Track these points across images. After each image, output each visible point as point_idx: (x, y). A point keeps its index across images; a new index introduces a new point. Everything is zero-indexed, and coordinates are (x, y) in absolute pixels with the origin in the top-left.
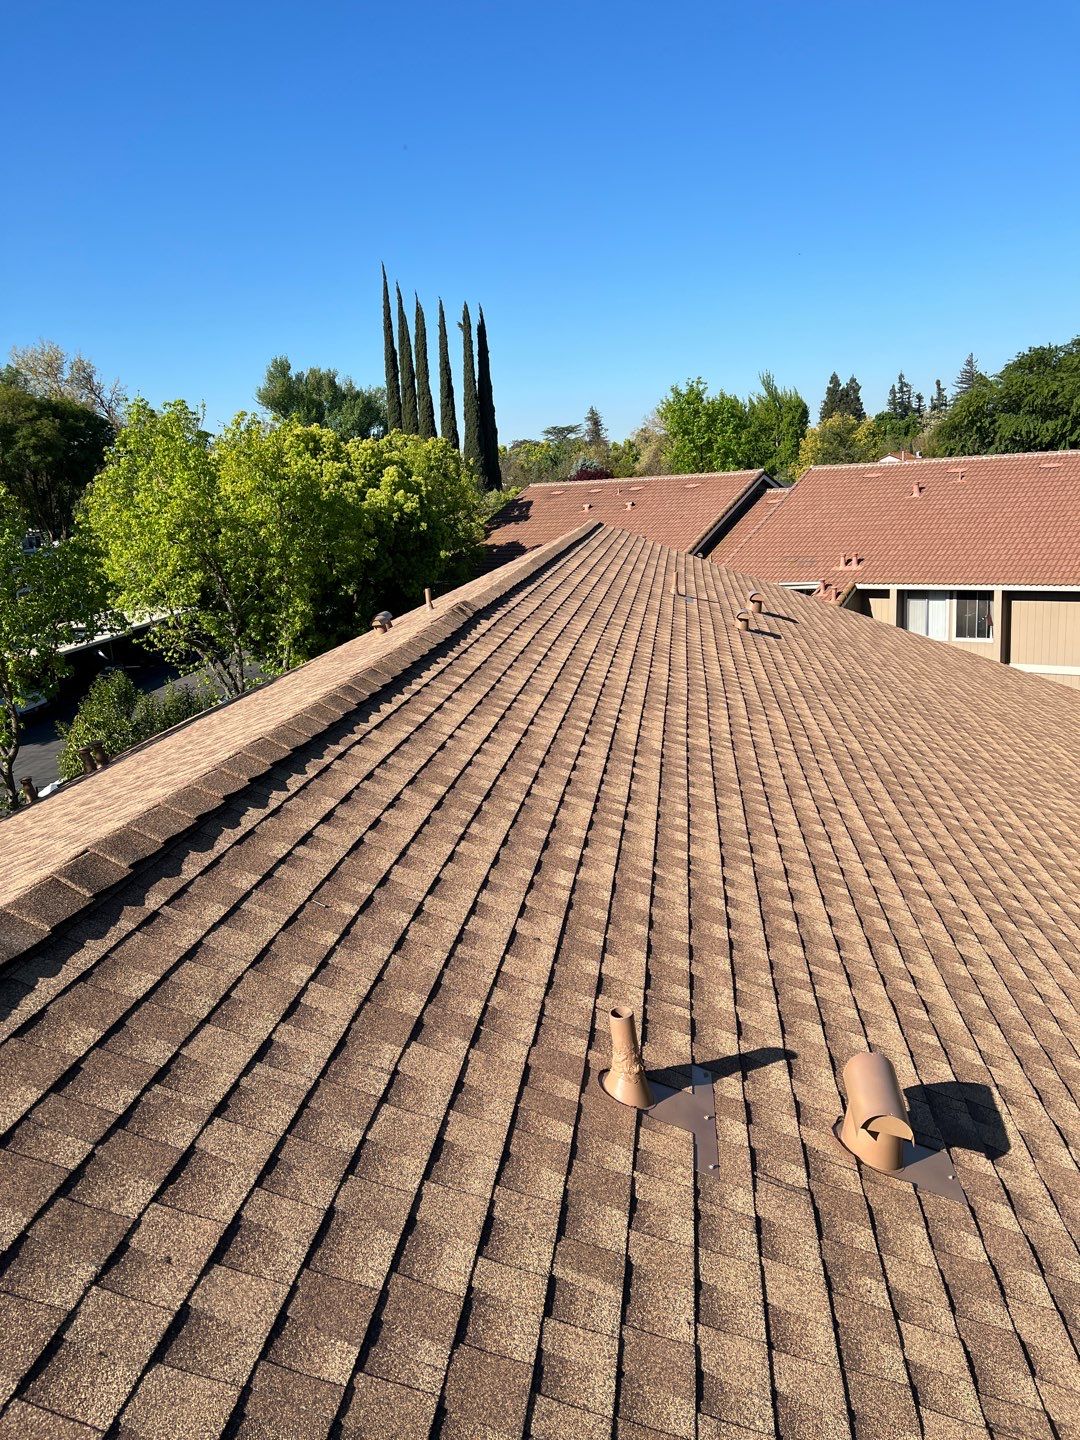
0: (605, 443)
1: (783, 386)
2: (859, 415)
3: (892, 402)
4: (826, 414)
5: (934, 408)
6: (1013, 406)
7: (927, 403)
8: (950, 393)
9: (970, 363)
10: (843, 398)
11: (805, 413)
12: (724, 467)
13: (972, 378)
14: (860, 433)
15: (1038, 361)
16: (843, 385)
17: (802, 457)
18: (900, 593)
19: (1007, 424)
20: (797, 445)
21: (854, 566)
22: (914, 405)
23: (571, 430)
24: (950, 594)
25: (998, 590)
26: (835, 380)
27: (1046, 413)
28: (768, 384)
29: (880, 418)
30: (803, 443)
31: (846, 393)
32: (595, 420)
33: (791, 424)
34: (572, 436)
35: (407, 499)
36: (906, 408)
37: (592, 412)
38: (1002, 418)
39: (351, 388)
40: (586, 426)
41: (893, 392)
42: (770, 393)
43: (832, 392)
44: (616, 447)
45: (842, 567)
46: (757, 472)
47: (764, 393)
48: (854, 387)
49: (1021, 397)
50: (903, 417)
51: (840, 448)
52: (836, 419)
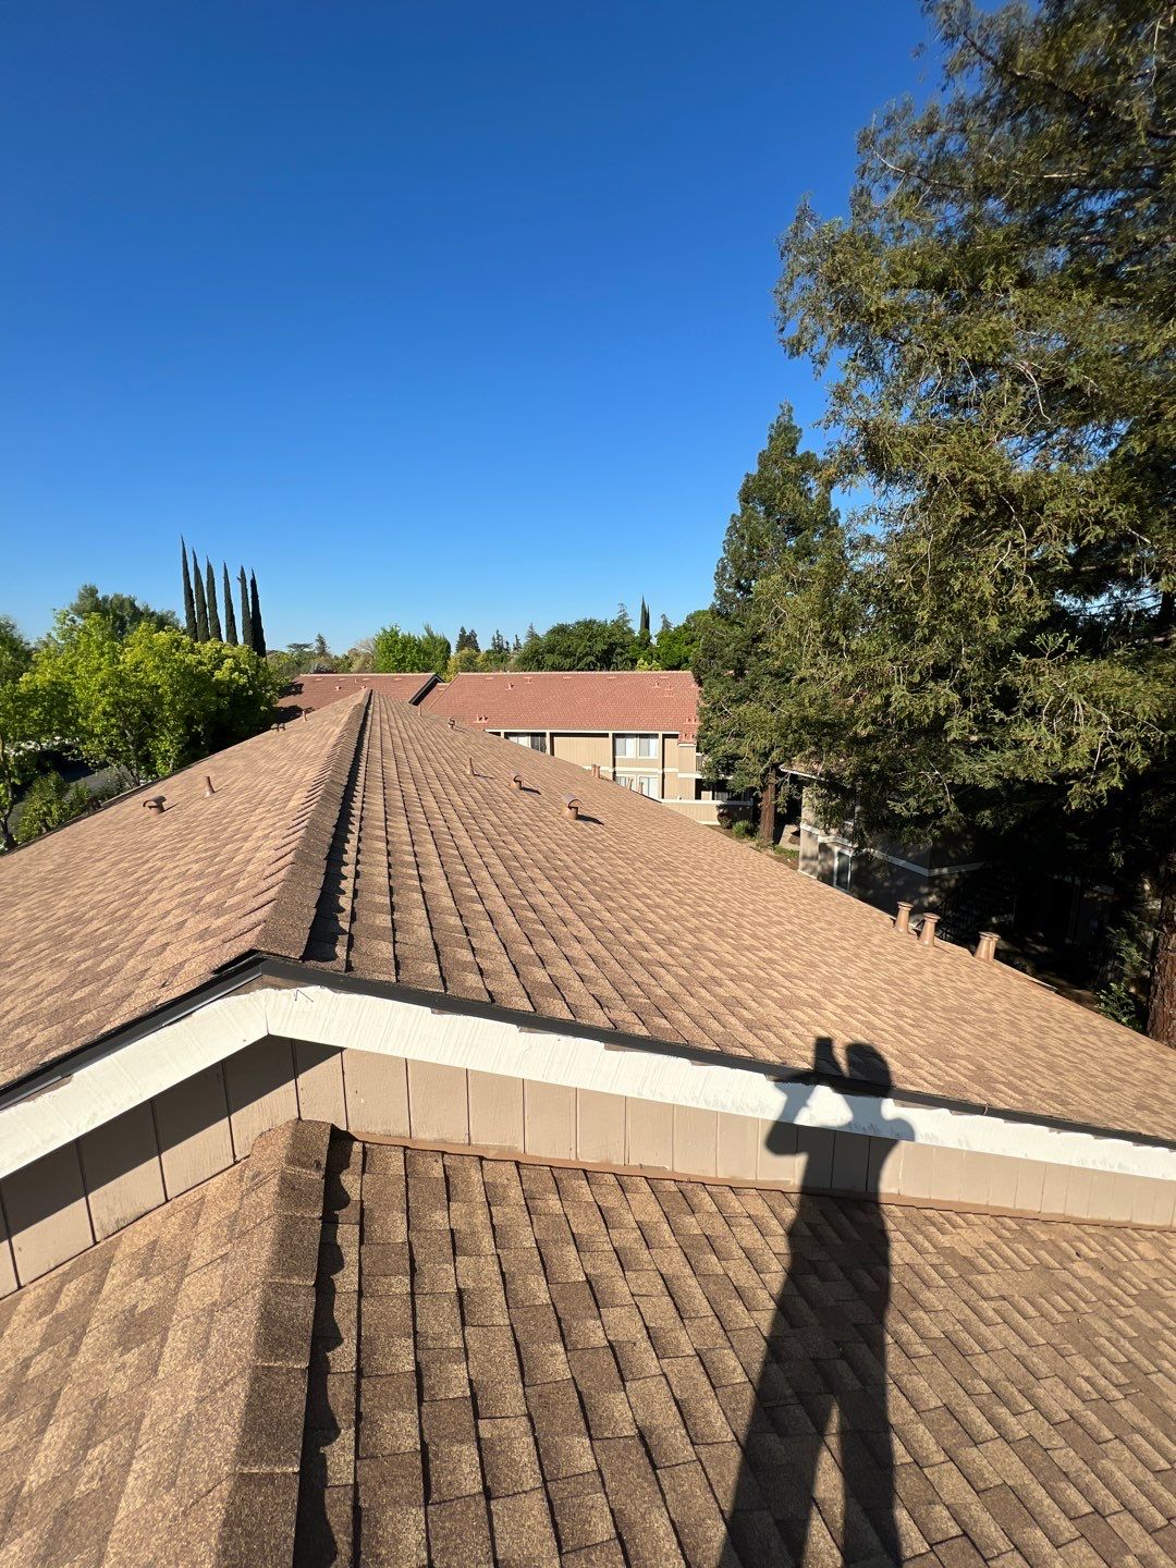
0: (329, 655)
1: (437, 632)
2: (478, 651)
3: (493, 645)
4: (460, 647)
5: (515, 649)
6: (551, 651)
7: (511, 647)
8: (523, 642)
9: (531, 627)
10: (468, 640)
11: (449, 647)
12: (412, 671)
13: (533, 635)
14: (479, 659)
15: (561, 630)
16: (468, 634)
17: (450, 669)
18: (505, 733)
19: (550, 659)
20: (446, 663)
21: (483, 721)
22: (505, 647)
23: (306, 646)
24: (528, 734)
25: (548, 732)
26: (463, 630)
27: (567, 655)
28: (428, 630)
29: (488, 652)
30: (449, 662)
31: (469, 638)
32: (321, 641)
33: (441, 652)
34: (306, 650)
35: (240, 677)
36: (501, 648)
37: (320, 637)
38: (547, 656)
39: (147, 609)
40: (316, 644)
41: (494, 639)
42: (429, 634)
43: (462, 636)
44: (336, 658)
45: (478, 721)
46: (431, 674)
47: (426, 635)
48: (473, 635)
49: (555, 646)
50: (499, 654)
51: (469, 664)
52: (466, 651)
